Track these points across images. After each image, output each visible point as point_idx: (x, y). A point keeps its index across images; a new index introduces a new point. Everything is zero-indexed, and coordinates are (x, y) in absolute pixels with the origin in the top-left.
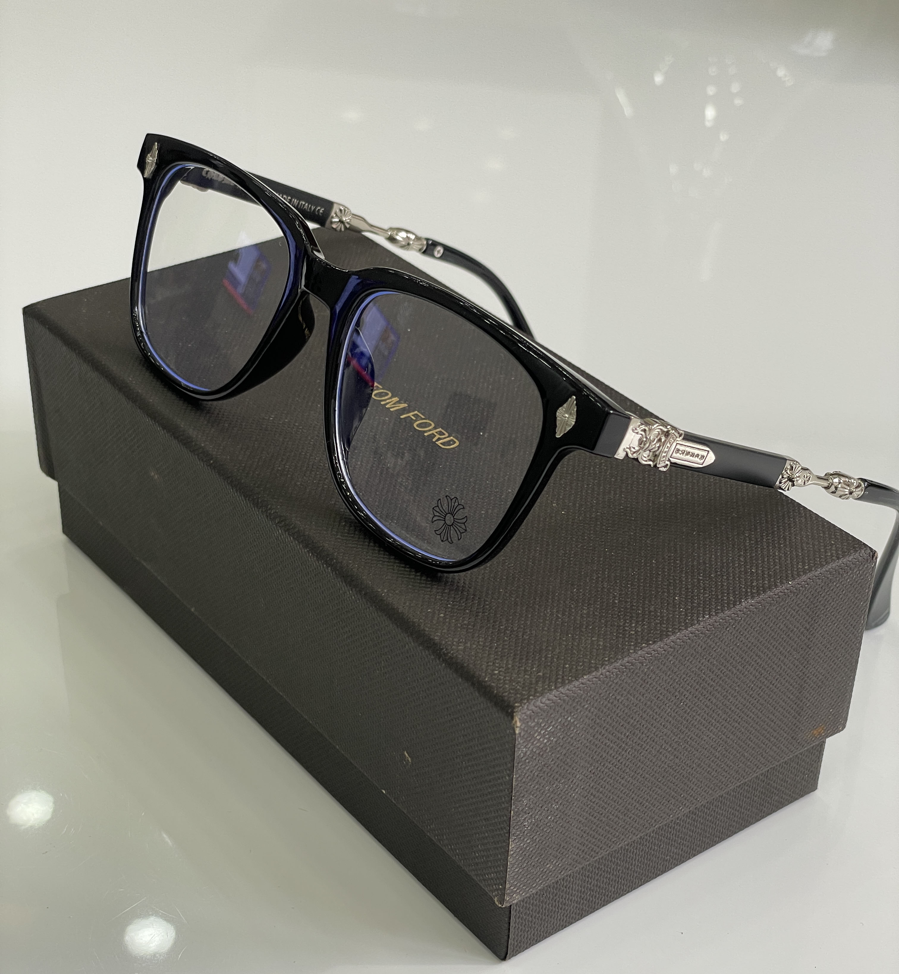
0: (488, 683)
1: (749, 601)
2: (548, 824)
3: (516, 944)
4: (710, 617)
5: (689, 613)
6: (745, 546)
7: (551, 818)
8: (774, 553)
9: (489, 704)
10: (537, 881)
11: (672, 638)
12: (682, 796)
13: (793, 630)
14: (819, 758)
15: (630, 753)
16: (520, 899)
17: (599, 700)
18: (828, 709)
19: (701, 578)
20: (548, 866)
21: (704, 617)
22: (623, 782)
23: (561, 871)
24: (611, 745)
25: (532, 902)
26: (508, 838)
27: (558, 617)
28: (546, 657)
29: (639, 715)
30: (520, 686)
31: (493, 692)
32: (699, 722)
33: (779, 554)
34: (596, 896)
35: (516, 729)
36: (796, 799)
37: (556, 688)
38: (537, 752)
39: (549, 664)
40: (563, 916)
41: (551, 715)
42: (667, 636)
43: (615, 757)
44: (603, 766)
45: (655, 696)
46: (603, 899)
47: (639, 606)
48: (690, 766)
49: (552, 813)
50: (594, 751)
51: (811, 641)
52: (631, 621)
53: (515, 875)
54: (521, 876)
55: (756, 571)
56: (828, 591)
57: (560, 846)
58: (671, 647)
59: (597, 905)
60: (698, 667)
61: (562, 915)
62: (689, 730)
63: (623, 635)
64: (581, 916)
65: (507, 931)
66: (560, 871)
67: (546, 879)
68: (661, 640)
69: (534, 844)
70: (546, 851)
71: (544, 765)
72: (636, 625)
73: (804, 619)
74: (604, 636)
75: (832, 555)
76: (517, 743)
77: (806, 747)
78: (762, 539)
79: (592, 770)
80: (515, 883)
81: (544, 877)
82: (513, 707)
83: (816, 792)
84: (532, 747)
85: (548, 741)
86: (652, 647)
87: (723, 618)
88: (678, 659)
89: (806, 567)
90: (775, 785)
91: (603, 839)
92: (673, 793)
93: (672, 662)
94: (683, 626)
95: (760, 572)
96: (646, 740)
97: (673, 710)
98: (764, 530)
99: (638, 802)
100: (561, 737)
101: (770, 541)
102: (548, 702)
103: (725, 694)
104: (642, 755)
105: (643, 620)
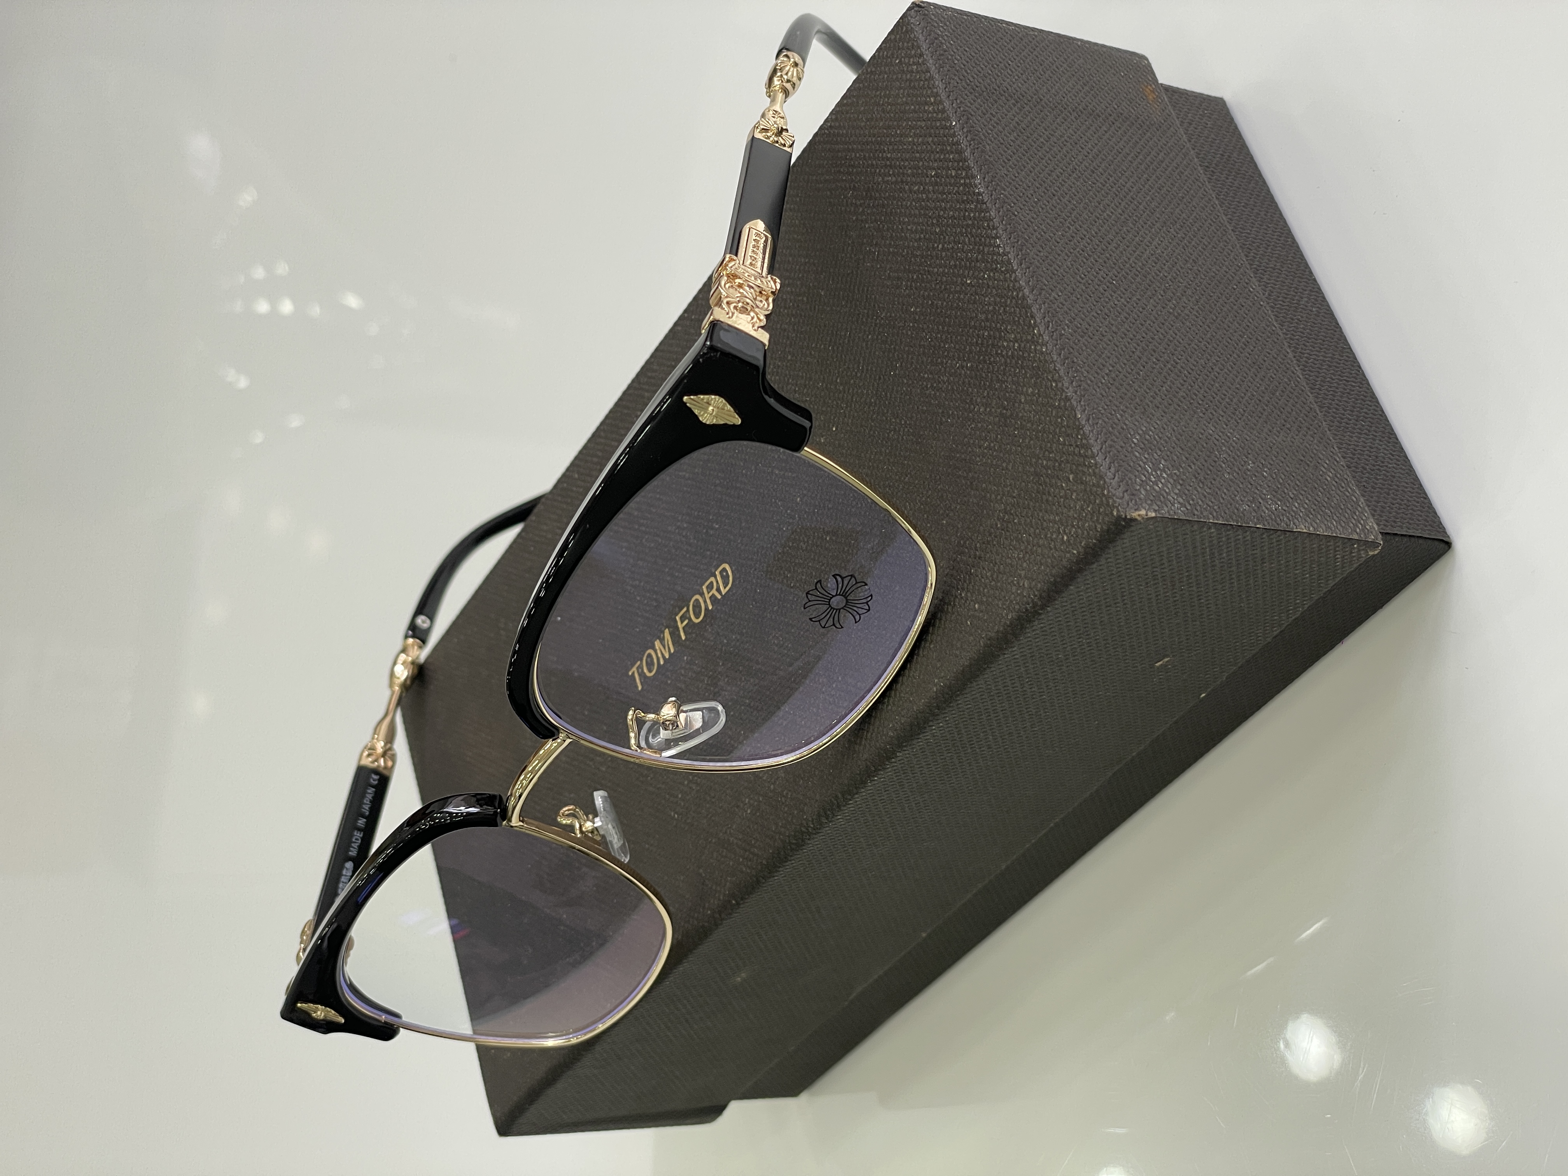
0: (1081, 550)
1: (978, 182)
2: (1274, 476)
3: (1429, 528)
4: (998, 238)
5: (992, 265)
6: (896, 182)
7: (1266, 472)
8: (909, 143)
9: (1111, 551)
10: (1348, 494)
11: (1027, 292)
12: (1235, 287)
13: (1017, 123)
14: (1183, 94)
15: (1180, 357)
16: (1372, 520)
17: (1110, 398)
18: (1121, 78)
19: (940, 246)
20: (1329, 479)
21: (999, 246)
22: (1217, 369)
23: (1336, 460)
24: (1169, 383)
25: (1374, 503)
26: (1292, 534)
27: (989, 448)
28: (1047, 468)
29: (1129, 343)
30: (1088, 506)
31: (1095, 544)
32: (1137, 260)
33: (911, 137)
34: (1366, 413)
35: (1149, 516)
36: (1236, 128)
37: (1093, 457)
38: (1179, 487)
39: (1057, 464)
40: (1392, 460)
41: (1130, 466)
42: (1024, 298)
43: (1185, 378)
44: (1196, 395)
45: (1105, 319)
46: (1370, 403)
47: (978, 335)
48: (1197, 275)
49: (1259, 470)
50: (1177, 407)
51: (1032, 98)
52: (999, 347)
53: (1341, 526)
54: (1342, 518)
55: (934, 169)
56: (966, 71)
57: (1302, 461)
58: (1040, 294)
59: (1376, 411)
60: (1066, 258)
61: (1391, 462)
62: (1149, 274)
63: (1018, 359)
64: (1391, 434)
65: (1413, 539)
66: (1336, 463)
67: (1346, 481)
68: (1030, 308)
69: (1301, 497)
70: (1310, 481)
71: (1196, 478)
72: (1005, 340)
73: (1002, 107)
74: (1019, 385)
75: (918, 64)
76: (1167, 515)
77: (1170, 111)
78: (888, 159)
79: (1202, 411)
80: (1352, 525)
81: (1343, 485)
82: (1119, 517)
83: (1226, 98)
84: (1172, 494)
85: (1165, 472)
86: (1038, 321)
87: (1001, 218)
88: (1055, 284)
89: (932, 99)
90: (1219, 156)
91: (1292, 401)
92: (1232, 299)
93: (1060, 294)
94: (1011, 276)
95: (936, 165)
96: (1162, 334)
97: (1122, 295)
98: (874, 155)
99: (1244, 349)
100: (1159, 453)
101: (891, 147)
102: (1113, 470)
103: (1101, 221)
104: (1182, 342)
105: (999, 330)
